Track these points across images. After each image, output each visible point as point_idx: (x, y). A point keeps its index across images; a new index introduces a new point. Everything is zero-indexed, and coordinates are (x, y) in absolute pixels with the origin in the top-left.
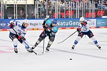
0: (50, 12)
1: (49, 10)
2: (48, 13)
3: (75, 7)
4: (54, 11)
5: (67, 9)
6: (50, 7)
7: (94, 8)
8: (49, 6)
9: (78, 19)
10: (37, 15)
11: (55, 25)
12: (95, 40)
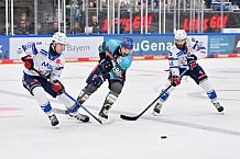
0: (95, 18)
1: (92, 14)
2: (90, 20)
3: (157, 6)
4: (103, 15)
5: (137, 10)
6: (95, 6)
7: (203, 9)
8: (91, 4)
9: (162, 35)
10: (62, 25)
11: (127, 51)
12: (211, 90)
